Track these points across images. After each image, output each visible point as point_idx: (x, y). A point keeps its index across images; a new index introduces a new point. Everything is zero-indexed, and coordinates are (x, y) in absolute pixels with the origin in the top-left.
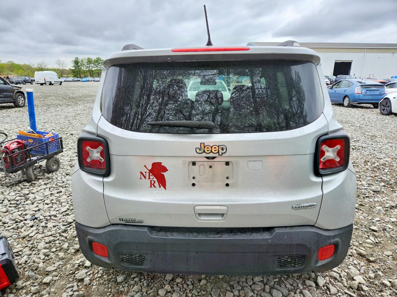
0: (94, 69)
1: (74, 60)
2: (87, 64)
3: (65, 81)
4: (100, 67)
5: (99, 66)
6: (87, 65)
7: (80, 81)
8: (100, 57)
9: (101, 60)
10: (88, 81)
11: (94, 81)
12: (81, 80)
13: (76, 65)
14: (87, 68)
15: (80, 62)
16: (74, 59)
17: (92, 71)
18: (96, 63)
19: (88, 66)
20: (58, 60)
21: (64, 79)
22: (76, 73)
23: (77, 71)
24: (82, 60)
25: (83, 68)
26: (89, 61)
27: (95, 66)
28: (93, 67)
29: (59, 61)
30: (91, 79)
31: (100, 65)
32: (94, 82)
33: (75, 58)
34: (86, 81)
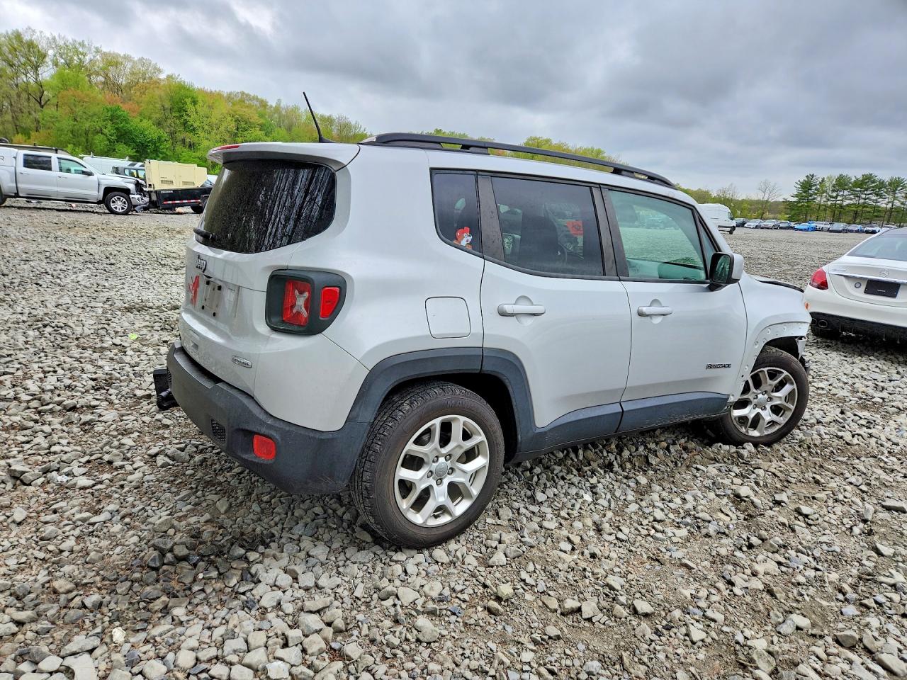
0: (846, 202)
1: (802, 180)
2: (833, 191)
3: (757, 227)
4: (865, 199)
5: (863, 196)
6: (830, 193)
7: (793, 228)
8: (875, 172)
9: (874, 182)
10: (815, 229)
11: (828, 230)
12: (796, 227)
13: (804, 192)
14: (828, 200)
15: (815, 185)
16: (803, 178)
17: (841, 206)
18: (858, 189)
19: (835, 194)
20: (766, 180)
21: (755, 222)
22: (797, 210)
23: (802, 205)
24: (823, 180)
25: (819, 199)
26: (841, 183)
27: (852, 196)
28: (845, 197)
29: (766, 183)
30: (822, 226)
31: (869, 192)
32: (828, 233)
33: (807, 177)
34: (805, 230)
